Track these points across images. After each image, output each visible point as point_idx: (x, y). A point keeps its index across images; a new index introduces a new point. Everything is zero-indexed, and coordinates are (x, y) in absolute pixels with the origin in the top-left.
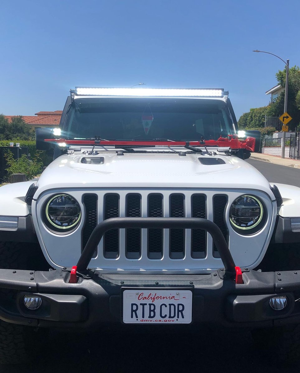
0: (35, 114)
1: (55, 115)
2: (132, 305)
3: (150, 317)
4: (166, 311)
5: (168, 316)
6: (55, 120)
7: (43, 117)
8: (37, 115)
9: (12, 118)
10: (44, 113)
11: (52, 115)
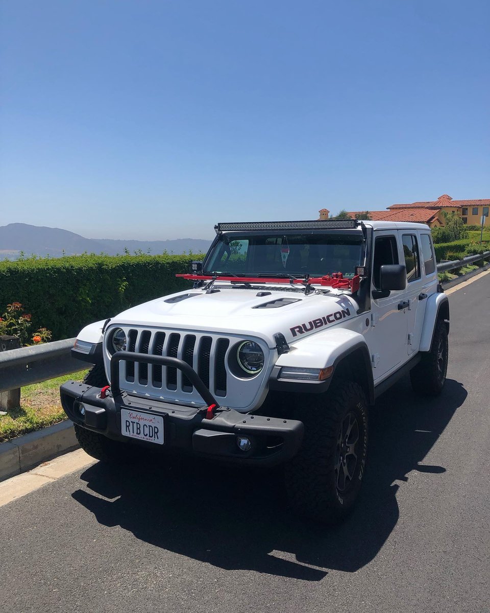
0: (387, 209)
1: (412, 208)
2: (127, 421)
3: (137, 433)
4: (147, 431)
5: (148, 435)
6: (412, 215)
7: (395, 213)
8: (389, 210)
9: (356, 215)
10: (399, 206)
11: (409, 208)
